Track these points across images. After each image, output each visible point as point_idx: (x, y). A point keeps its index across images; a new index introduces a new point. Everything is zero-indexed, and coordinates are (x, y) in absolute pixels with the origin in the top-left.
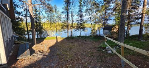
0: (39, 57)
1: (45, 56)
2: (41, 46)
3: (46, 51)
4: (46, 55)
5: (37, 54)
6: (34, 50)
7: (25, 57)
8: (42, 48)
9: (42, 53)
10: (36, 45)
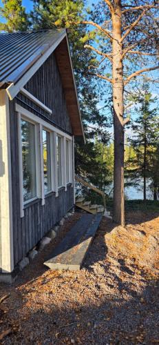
0: (103, 286)
1: (127, 297)
2: (138, 235)
3: (148, 266)
4: (134, 293)
5: (107, 268)
6: (106, 249)
7: (65, 267)
8: (140, 246)
9: (126, 269)
10: (121, 228)
